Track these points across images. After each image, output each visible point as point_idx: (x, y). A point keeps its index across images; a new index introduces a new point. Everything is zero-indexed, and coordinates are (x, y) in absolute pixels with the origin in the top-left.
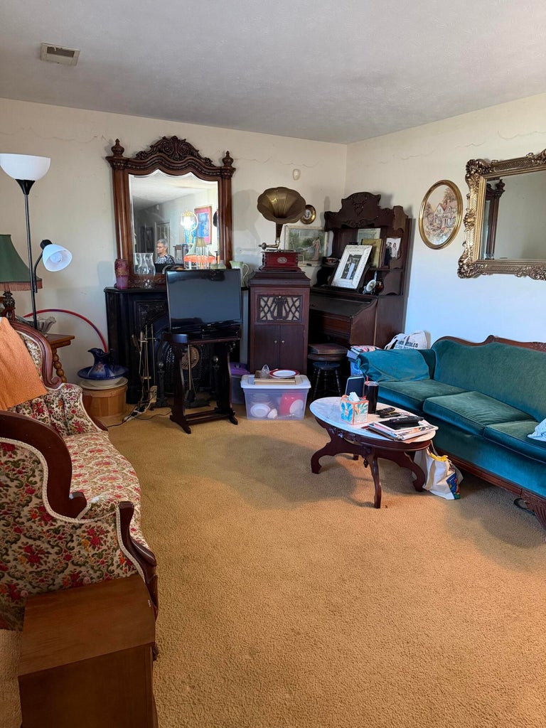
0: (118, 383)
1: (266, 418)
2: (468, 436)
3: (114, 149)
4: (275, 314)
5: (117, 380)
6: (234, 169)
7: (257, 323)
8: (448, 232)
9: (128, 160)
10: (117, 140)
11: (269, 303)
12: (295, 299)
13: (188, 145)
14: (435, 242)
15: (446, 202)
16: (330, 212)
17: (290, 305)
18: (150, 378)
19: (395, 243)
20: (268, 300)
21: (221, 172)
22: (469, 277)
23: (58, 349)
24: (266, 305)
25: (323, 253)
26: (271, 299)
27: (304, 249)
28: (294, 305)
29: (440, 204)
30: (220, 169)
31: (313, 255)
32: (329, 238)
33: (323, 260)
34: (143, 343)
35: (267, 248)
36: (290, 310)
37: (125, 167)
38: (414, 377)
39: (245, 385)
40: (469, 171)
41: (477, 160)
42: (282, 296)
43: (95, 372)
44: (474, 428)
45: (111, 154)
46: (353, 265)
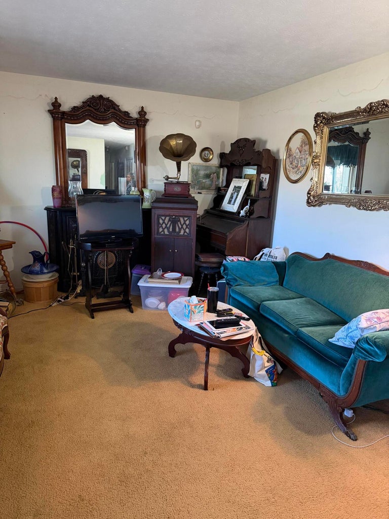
0: (50, 277)
1: (157, 308)
2: (286, 335)
3: (53, 104)
4: (171, 230)
5: (50, 275)
6: (148, 120)
7: (156, 236)
8: (303, 169)
9: (64, 113)
10: (56, 97)
11: (166, 221)
12: (186, 219)
13: (111, 101)
14: (294, 177)
15: (302, 146)
16: (224, 153)
17: (182, 223)
18: (78, 274)
19: (266, 177)
20: (165, 219)
21: (137, 122)
22: (314, 206)
23: (2, 251)
24: (164, 222)
25: (219, 184)
26: (167, 218)
27: (204, 181)
28: (185, 223)
29: (298, 148)
30: (136, 119)
31: (211, 185)
32: (223, 173)
33: (218, 189)
34: (73, 249)
35: (169, 180)
36: (182, 227)
37: (62, 118)
38: (266, 283)
39: (141, 283)
40: (316, 122)
41: (322, 113)
42: (176, 216)
43: (33, 269)
44: (290, 329)
45: (52, 108)
46: (236, 194)
